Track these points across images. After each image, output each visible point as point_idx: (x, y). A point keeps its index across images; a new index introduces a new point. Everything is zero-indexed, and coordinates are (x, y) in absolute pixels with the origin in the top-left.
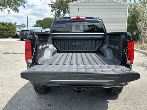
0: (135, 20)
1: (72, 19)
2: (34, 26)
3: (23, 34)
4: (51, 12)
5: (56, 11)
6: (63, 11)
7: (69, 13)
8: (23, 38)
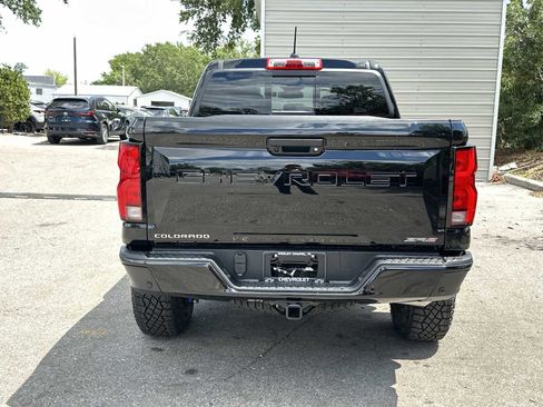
0: (536, 61)
1: (271, 65)
2: (102, 79)
3: (59, 116)
4: (182, 20)
5: (203, 16)
6: (229, 19)
7: (257, 26)
8: (60, 132)
